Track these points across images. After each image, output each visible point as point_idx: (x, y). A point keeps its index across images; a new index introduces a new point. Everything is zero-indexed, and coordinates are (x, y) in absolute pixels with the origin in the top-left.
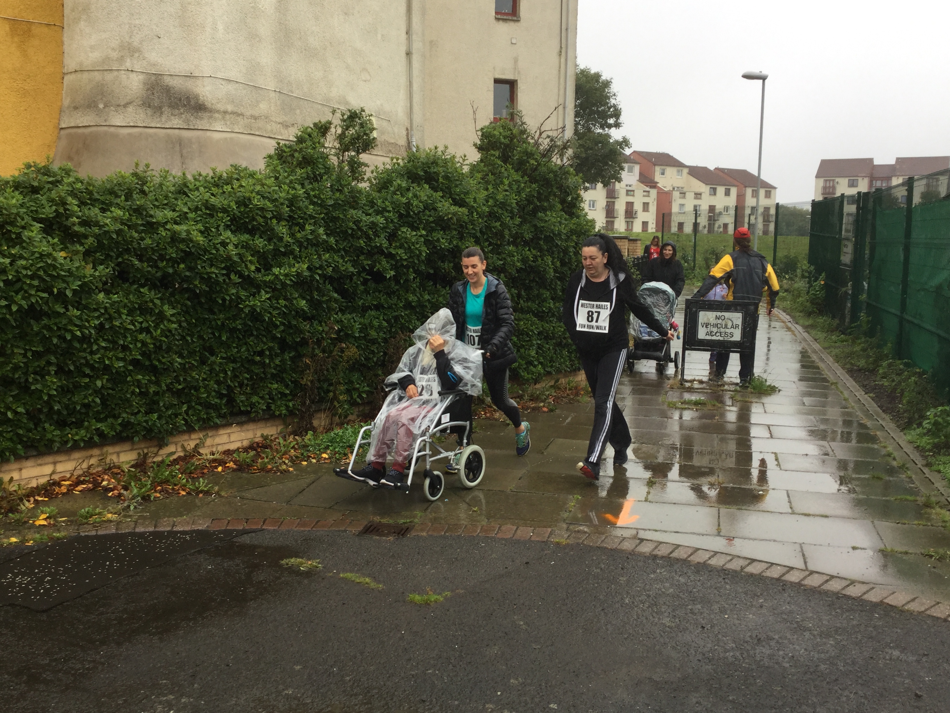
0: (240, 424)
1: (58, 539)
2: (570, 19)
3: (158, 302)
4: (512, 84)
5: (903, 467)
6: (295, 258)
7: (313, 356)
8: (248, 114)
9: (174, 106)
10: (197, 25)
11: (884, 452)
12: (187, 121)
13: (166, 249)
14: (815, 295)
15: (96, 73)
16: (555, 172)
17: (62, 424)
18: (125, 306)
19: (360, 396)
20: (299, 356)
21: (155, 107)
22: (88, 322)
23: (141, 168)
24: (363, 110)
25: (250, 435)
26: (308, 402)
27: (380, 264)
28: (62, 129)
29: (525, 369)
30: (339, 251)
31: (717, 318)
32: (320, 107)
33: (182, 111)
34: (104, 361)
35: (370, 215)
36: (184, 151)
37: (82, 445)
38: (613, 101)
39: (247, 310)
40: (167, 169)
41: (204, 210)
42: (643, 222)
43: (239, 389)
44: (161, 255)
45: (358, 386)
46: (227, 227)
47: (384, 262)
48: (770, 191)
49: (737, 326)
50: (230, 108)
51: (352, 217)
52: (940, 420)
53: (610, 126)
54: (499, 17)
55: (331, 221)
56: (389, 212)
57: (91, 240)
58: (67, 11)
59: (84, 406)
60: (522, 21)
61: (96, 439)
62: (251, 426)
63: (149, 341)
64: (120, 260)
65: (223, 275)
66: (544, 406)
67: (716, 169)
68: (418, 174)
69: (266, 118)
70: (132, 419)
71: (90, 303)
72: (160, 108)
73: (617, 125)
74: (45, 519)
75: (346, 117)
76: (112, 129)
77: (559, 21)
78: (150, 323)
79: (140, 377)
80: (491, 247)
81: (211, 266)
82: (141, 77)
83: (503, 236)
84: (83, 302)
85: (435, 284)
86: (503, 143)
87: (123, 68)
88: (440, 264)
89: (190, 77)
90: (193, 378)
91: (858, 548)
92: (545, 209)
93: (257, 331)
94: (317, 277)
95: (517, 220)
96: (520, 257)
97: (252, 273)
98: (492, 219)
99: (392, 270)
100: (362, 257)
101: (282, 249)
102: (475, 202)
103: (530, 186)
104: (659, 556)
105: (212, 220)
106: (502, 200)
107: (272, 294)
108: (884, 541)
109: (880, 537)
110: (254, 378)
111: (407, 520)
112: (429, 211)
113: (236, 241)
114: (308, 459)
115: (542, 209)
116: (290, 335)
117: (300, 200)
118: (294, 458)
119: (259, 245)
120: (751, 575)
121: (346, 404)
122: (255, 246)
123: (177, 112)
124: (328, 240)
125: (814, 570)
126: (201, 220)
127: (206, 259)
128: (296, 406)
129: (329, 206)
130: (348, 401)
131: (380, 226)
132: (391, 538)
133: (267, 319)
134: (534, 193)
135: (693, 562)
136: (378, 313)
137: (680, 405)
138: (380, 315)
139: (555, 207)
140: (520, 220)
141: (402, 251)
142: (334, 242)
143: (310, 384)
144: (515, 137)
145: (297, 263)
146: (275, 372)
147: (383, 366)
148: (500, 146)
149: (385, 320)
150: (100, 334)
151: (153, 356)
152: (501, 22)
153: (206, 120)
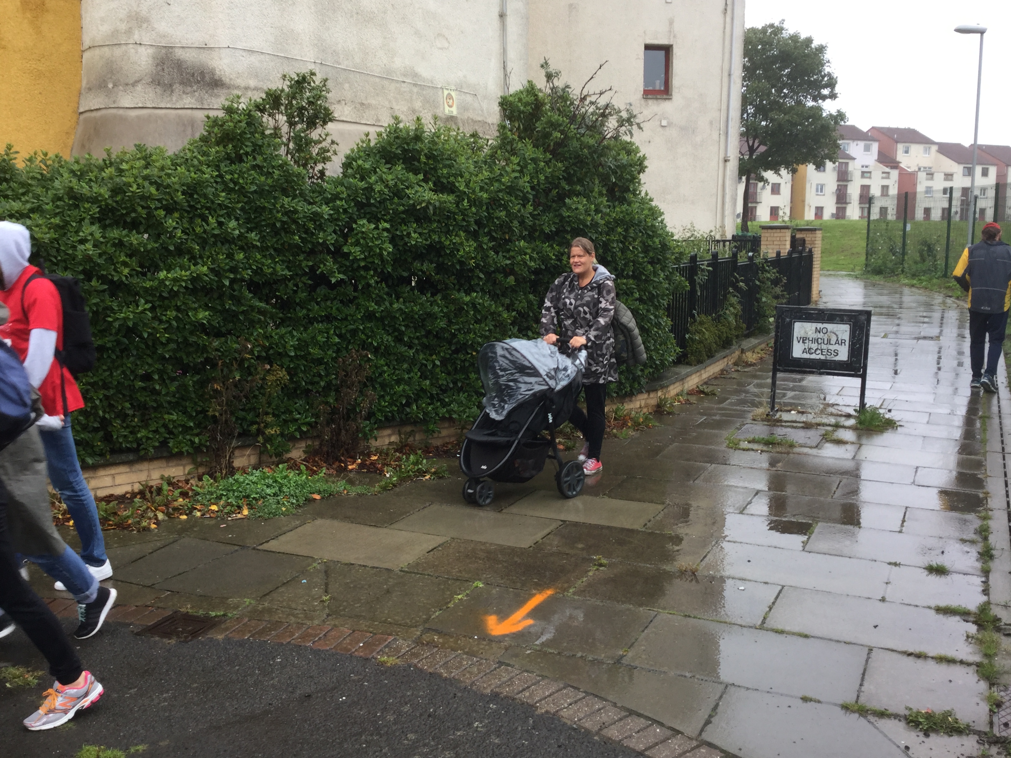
0: (129, 463)
4: (667, 50)
6: (193, 259)
7: (224, 381)
9: (186, 83)
12: (201, 100)
15: (106, 49)
19: (299, 429)
20: (208, 381)
21: (165, 85)
24: (313, 74)
25: (143, 477)
26: (219, 437)
28: (79, 113)
30: (267, 248)
31: (818, 331)
33: (195, 88)
35: (314, 203)
38: (827, 69)
39: (116, 325)
45: (298, 416)
47: (330, 262)
49: (843, 342)
51: (282, 206)
53: (824, 98)
62: (145, 466)
68: (395, 154)
72: (171, 85)
73: (833, 96)
75: (293, 82)
76: (121, 112)
82: (151, 51)
87: (131, 41)
89: (205, 48)
91: (811, 700)
92: (578, 194)
93: (138, 350)
94: (227, 283)
95: (530, 208)
96: (535, 255)
97: (124, 279)
98: (494, 207)
99: (344, 273)
100: (301, 257)
101: (172, 248)
102: (467, 186)
103: (555, 166)
104: (502, 696)
105: (75, 213)
106: (509, 184)
107: (157, 303)
108: (863, 689)
109: (863, 679)
110: (142, 408)
111: (222, 613)
112: (399, 198)
113: (104, 237)
114: (191, 512)
115: (571, 194)
116: (188, 354)
117: (207, 186)
118: (170, 510)
119: (135, 242)
120: (607, 741)
121: (279, 439)
122: (131, 244)
123: (189, 89)
124: (248, 235)
125: (709, 740)
126: (62, 212)
127: (58, 261)
128: (203, 441)
129: (252, 193)
130: (282, 435)
131: (326, 217)
132: (173, 642)
133: (146, 335)
134: (560, 174)
135: (539, 711)
136: (330, 325)
137: (745, 445)
138: (330, 328)
139: (592, 192)
140: (541, 208)
141: (358, 249)
142: (257, 238)
143: (221, 415)
144: (543, 104)
145: (195, 265)
146: (174, 400)
147: (337, 391)
148: (519, 116)
149: (337, 335)
153: (223, 98)
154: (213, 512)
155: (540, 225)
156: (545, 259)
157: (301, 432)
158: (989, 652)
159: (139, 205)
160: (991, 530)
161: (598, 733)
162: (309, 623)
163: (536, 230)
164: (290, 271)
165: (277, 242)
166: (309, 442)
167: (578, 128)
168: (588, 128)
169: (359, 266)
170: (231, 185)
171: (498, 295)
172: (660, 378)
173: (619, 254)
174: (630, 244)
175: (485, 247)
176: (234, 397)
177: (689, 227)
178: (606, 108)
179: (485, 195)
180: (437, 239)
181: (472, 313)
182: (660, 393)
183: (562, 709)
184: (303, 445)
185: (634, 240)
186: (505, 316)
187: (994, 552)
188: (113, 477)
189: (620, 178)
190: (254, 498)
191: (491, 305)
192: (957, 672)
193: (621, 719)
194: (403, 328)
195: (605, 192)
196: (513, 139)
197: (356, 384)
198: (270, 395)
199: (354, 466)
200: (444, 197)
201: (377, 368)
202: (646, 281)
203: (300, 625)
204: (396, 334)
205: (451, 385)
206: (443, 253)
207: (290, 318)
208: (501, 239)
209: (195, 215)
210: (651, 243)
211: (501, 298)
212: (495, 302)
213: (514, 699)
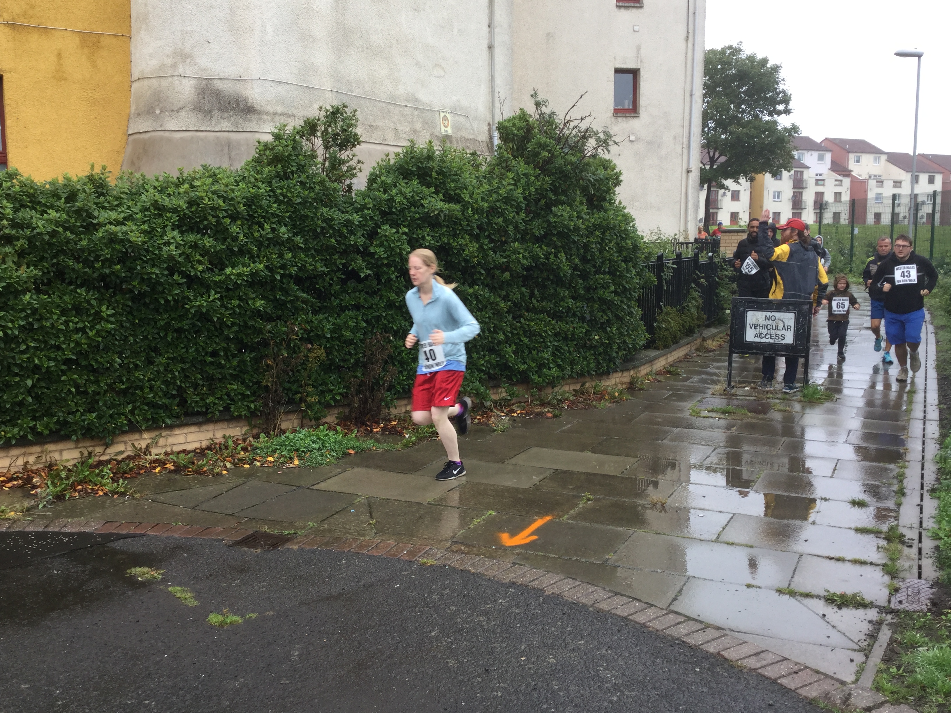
0: (199, 424)
2: (698, 2)
3: (95, 302)
4: (635, 73)
6: (252, 258)
7: (275, 356)
8: (300, 114)
9: (223, 109)
10: (246, 28)
11: (894, 473)
12: (236, 124)
13: (102, 249)
18: (58, 306)
19: (333, 398)
20: (262, 357)
21: (205, 111)
22: (12, 321)
23: (97, 170)
24: (346, 106)
25: (210, 435)
26: (270, 404)
28: (130, 135)
30: (309, 249)
31: (767, 318)
33: (231, 114)
34: (34, 361)
35: (347, 212)
36: (233, 154)
37: (14, 442)
39: (193, 311)
41: (152, 211)
42: (835, 214)
43: (192, 390)
44: (97, 255)
45: (333, 387)
46: (174, 227)
47: (359, 261)
49: (789, 328)
50: (280, 109)
51: (322, 215)
53: (779, 113)
54: (620, 4)
55: (299, 219)
57: (22, 241)
58: (133, 21)
59: (15, 404)
60: (645, 7)
61: (30, 437)
62: (210, 427)
63: (83, 341)
64: (55, 261)
65: (165, 275)
66: (548, 412)
68: (411, 171)
70: (70, 418)
71: (16, 304)
72: (211, 111)
73: (787, 112)
75: (329, 113)
76: (167, 134)
77: (687, 5)
78: (86, 323)
79: (76, 376)
81: (153, 266)
82: (193, 82)
84: (10, 303)
87: (177, 74)
89: (239, 80)
90: (137, 378)
91: (753, 586)
92: (563, 203)
93: (208, 332)
94: (278, 277)
95: (523, 215)
96: (527, 255)
97: (199, 273)
98: (493, 214)
99: (370, 269)
100: (336, 257)
101: (236, 249)
102: (471, 197)
103: (543, 180)
104: (518, 584)
105: (160, 221)
106: (506, 195)
107: (224, 294)
108: (793, 579)
109: (794, 574)
110: (210, 379)
111: (293, 532)
112: (415, 208)
113: (183, 240)
114: (252, 462)
115: (557, 203)
116: (247, 335)
117: (263, 198)
118: (236, 460)
119: (208, 244)
120: (599, 611)
121: (318, 406)
122: (204, 246)
123: (226, 115)
124: (295, 239)
125: (675, 610)
126: (149, 220)
127: (148, 259)
128: (258, 407)
129: (297, 204)
130: (320, 402)
131: (357, 223)
132: (259, 551)
133: (215, 319)
134: (547, 186)
135: (547, 593)
136: (358, 313)
137: (706, 413)
138: (359, 315)
139: (574, 201)
140: (532, 215)
141: (382, 249)
142: (301, 241)
143: (272, 385)
144: (533, 128)
145: (253, 263)
146: (235, 373)
147: (365, 366)
148: (513, 138)
149: (364, 321)
150: (30, 334)
151: (91, 356)
152: (623, 10)
153: (255, 122)
154: (270, 462)
155: (531, 229)
156: (535, 258)
157: (336, 401)
158: (893, 556)
159: (209, 214)
160: (906, 476)
161: (591, 606)
162: (362, 538)
163: (528, 234)
164: (327, 268)
165: (316, 244)
166: (341, 410)
167: (562, 148)
168: (571, 148)
169: (383, 264)
170: (281, 198)
171: (495, 288)
172: (632, 360)
173: (597, 253)
174: (606, 245)
175: (486, 247)
176: (283, 370)
177: (656, 230)
178: (587, 132)
179: (486, 205)
180: (446, 241)
181: (475, 302)
182: (632, 373)
183: (564, 592)
184: (336, 412)
185: (610, 242)
186: (502, 305)
187: (905, 491)
188: (186, 435)
189: (599, 189)
190: (303, 451)
191: (490, 297)
192: (867, 570)
193: (609, 598)
195: (585, 201)
196: (509, 158)
197: (380, 361)
198: (310, 370)
199: (378, 429)
200: (453, 206)
201: (396, 348)
202: (620, 276)
203: (355, 540)
206: (451, 253)
207: (326, 307)
208: (499, 241)
209: (253, 223)
210: (624, 244)
211: (499, 290)
212: (494, 294)
213: (527, 586)
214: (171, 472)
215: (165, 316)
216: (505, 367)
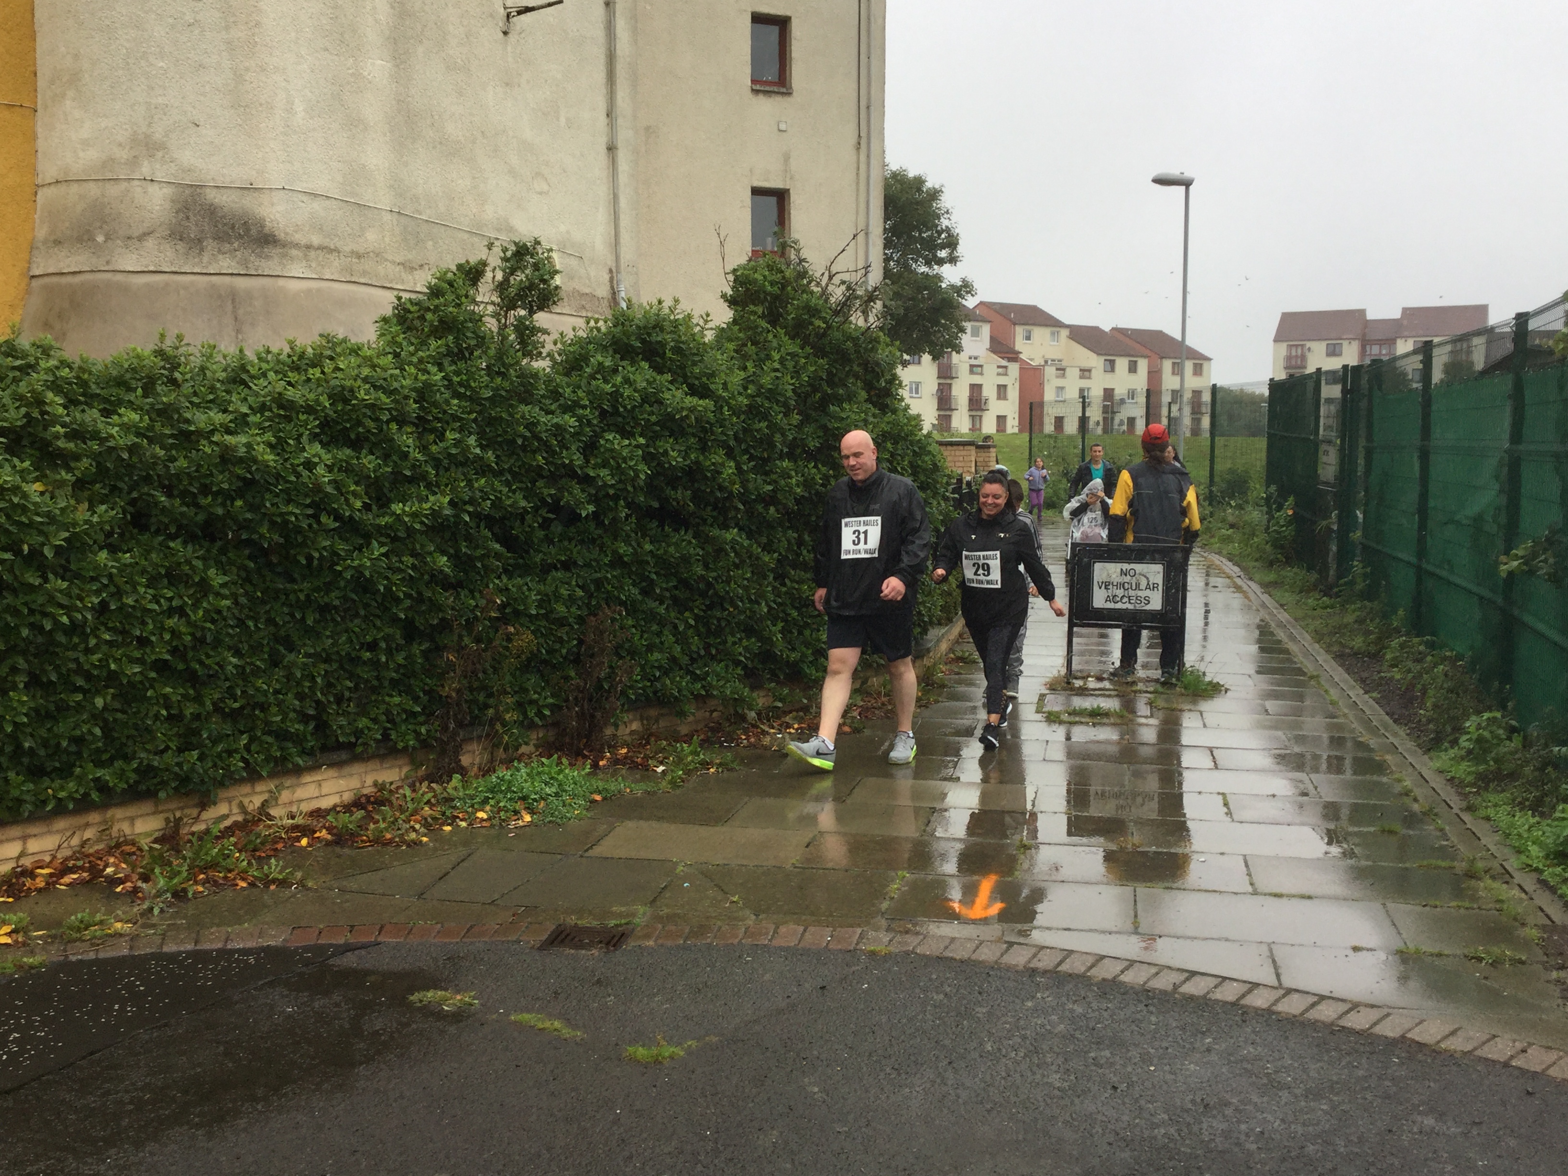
0: (338, 765)
1: (32, 967)
2: (873, 92)
3: (199, 564)
4: (781, 196)
5: (1429, 814)
6: (429, 486)
7: (460, 649)
8: (347, 249)
9: (222, 237)
10: (261, 105)
11: (1398, 789)
12: (245, 263)
13: (211, 475)
14: (1279, 533)
15: (92, 185)
16: (855, 340)
17: (36, 772)
18: (143, 572)
19: (539, 714)
20: (438, 649)
21: (191, 240)
22: (81, 599)
23: (168, 342)
24: (537, 243)
25: (355, 783)
26: (452, 726)
27: (570, 493)
28: (33, 277)
29: (811, 662)
30: (501, 473)
31: (1123, 573)
32: (466, 236)
33: (236, 245)
34: (108, 665)
35: (552, 413)
36: (241, 312)
37: (71, 806)
38: (944, 223)
39: (348, 575)
40: (212, 342)
41: (275, 410)
42: (998, 417)
43: (335, 707)
44: (203, 485)
46: (314, 437)
47: (577, 490)
48: (1201, 365)
49: (1155, 587)
50: (316, 240)
51: (523, 417)
52: (1486, 734)
53: (941, 262)
54: (758, 87)
55: (489, 424)
56: (584, 407)
57: (85, 462)
58: (41, 83)
59: (75, 740)
60: (794, 94)
61: (95, 796)
62: (357, 768)
63: (183, 629)
64: (135, 495)
65: (309, 516)
67: (1114, 329)
68: (632, 346)
69: (377, 255)
70: (156, 761)
71: (84, 568)
72: (200, 241)
73: (953, 260)
74: (9, 934)
75: (509, 254)
76: (119, 277)
77: (856, 94)
78: (186, 599)
79: (168, 690)
80: (753, 463)
81: (289, 501)
82: (168, 191)
83: (771, 445)
84: (73, 567)
85: (661, 525)
86: (770, 294)
87: (137, 175)
88: (671, 493)
89: (249, 189)
90: (258, 689)
91: (1361, 949)
93: (368, 609)
94: (465, 518)
95: (795, 417)
97: (355, 514)
98: (754, 416)
99: (593, 503)
100: (540, 483)
101: (406, 472)
102: (725, 389)
103: (816, 363)
104: (1040, 970)
105: (289, 427)
106: (769, 386)
107: (393, 546)
108: (1403, 936)
109: (1396, 928)
111: (621, 922)
112: (651, 405)
113: (331, 459)
114: (453, 822)
115: (836, 399)
116: (421, 614)
117: (439, 390)
120: (1191, 998)
122: (360, 468)
123: (227, 247)
124: (485, 455)
125: (1293, 987)
126: (274, 426)
127: (280, 490)
128: (433, 733)
129: (485, 399)
131: (570, 430)
132: (594, 952)
133: (381, 589)
134: (822, 374)
135: (1096, 980)
136: (568, 575)
138: (571, 578)
139: (856, 396)
141: (607, 472)
142: (493, 459)
143: (455, 695)
145: (435, 493)
146: (398, 677)
149: (579, 587)
150: (102, 619)
151: (190, 654)
152: (761, 96)
153: (276, 260)
154: (482, 820)
155: (803, 440)
156: (809, 484)
157: (542, 718)
161: (1175, 992)
163: (798, 447)
164: (529, 502)
165: (513, 464)
166: (545, 732)
169: (608, 495)
171: (755, 531)
175: (745, 468)
179: (745, 401)
180: (695, 459)
183: (1117, 976)
184: (540, 736)
186: (767, 559)
188: (319, 784)
190: (535, 800)
193: (1188, 979)
194: (654, 577)
195: (866, 397)
197: (608, 651)
199: (604, 762)
203: (733, 927)
204: (644, 584)
205: (702, 652)
206: (701, 477)
207: (523, 565)
208: (761, 458)
209: (425, 429)
211: (757, 536)
212: (755, 542)
213: (1057, 972)
214: (328, 843)
215: (306, 585)
216: (767, 656)
